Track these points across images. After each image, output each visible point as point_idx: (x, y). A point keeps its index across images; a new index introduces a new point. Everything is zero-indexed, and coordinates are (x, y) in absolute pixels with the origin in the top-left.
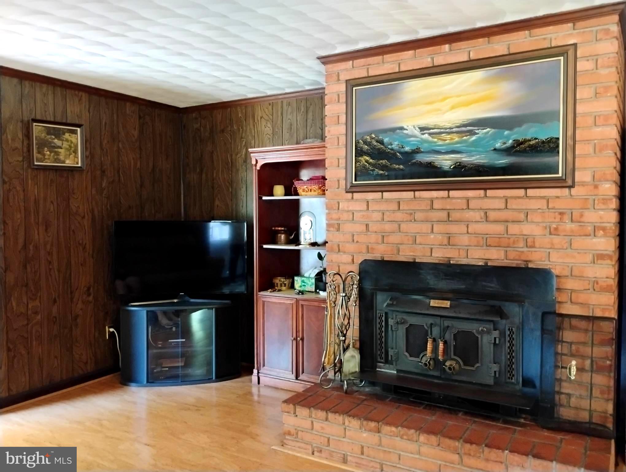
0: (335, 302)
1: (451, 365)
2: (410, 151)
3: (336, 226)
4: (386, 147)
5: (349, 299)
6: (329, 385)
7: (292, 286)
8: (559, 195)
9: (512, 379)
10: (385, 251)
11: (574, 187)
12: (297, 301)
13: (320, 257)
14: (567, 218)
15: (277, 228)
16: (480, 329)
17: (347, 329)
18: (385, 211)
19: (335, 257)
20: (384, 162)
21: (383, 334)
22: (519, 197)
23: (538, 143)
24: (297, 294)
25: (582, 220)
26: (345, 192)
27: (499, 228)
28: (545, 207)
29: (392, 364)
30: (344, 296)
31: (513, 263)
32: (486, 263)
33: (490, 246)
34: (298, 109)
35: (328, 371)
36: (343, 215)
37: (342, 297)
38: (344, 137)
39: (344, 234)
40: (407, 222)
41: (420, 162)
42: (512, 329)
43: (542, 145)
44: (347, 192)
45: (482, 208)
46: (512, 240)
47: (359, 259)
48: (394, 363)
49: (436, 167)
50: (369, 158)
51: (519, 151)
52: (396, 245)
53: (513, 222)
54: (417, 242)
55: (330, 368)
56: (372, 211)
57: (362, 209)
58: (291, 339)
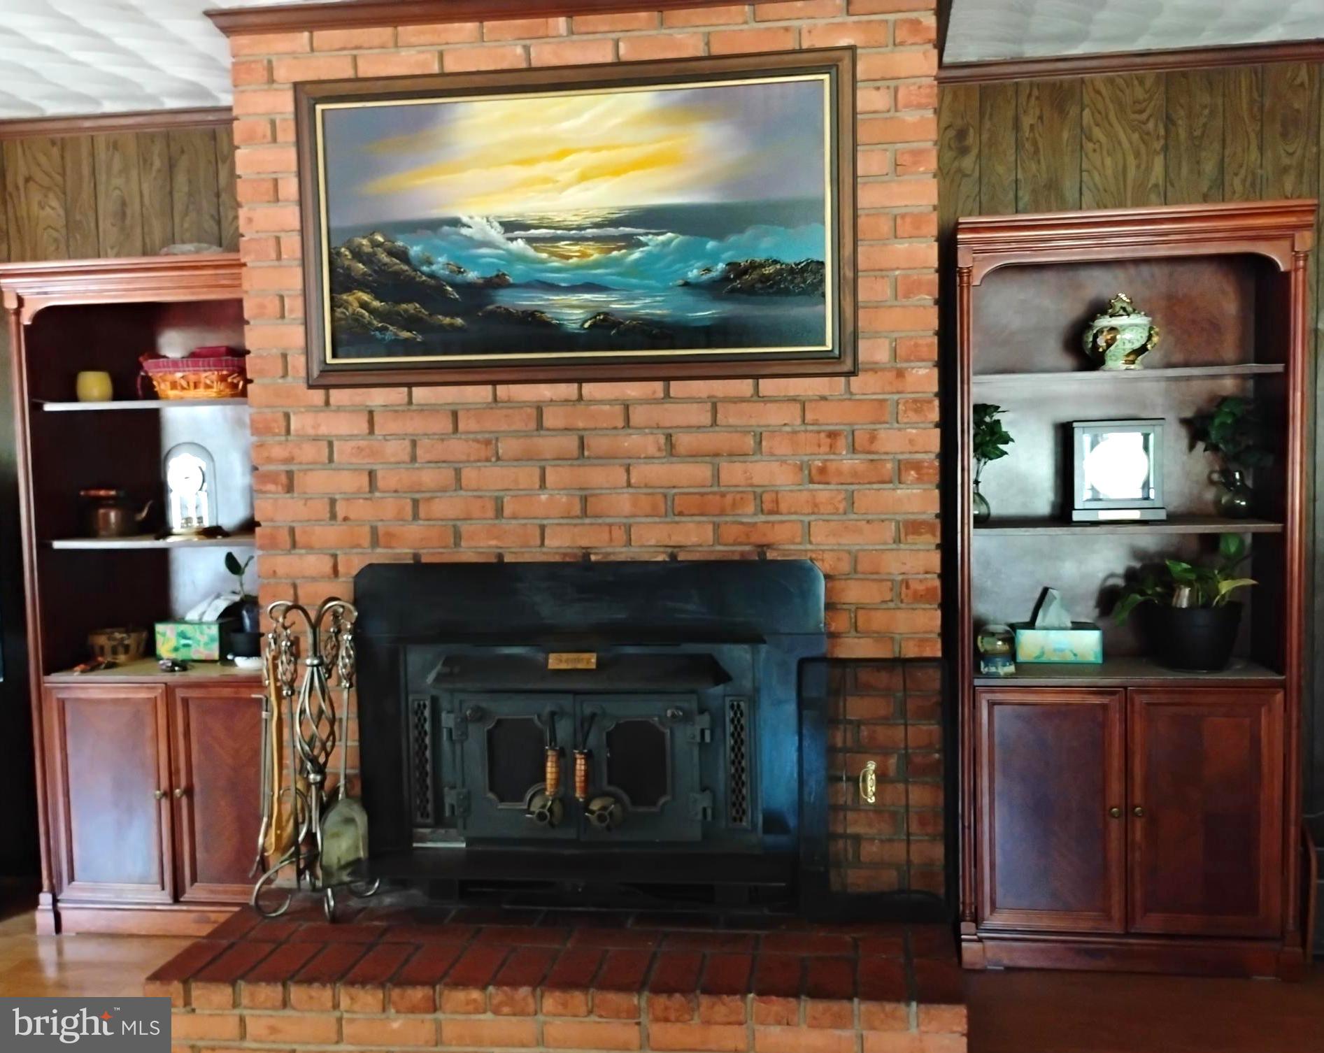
0: (291, 685)
1: (604, 808)
2: (481, 281)
3: (283, 479)
4: (415, 270)
5: (329, 672)
6: (280, 906)
7: (149, 650)
8: (826, 393)
9: (741, 820)
10: (422, 540)
11: (857, 376)
12: (169, 690)
13: (233, 565)
14: (842, 443)
15: (93, 493)
16: (669, 713)
17: (329, 749)
18: (417, 435)
19: (285, 563)
20: (411, 307)
21: (428, 753)
22: (742, 400)
23: (779, 272)
24: (165, 671)
25: (874, 447)
26: (305, 386)
27: (700, 472)
28: (799, 421)
29: (454, 826)
30: (317, 666)
31: (733, 552)
32: (673, 557)
33: (681, 514)
34: (145, 161)
35: (277, 871)
36: (300, 449)
37: (309, 669)
38: (296, 238)
39: (307, 500)
40: (479, 464)
41: (506, 309)
42: (739, 706)
43: (789, 278)
44: (310, 387)
45: (661, 424)
46: (729, 498)
47: (353, 564)
48: (460, 823)
49: (547, 324)
50: (369, 296)
51: (740, 291)
52: (451, 523)
53: (731, 455)
54: (507, 512)
55: (282, 862)
56: (385, 435)
57: (356, 432)
58: (155, 796)
